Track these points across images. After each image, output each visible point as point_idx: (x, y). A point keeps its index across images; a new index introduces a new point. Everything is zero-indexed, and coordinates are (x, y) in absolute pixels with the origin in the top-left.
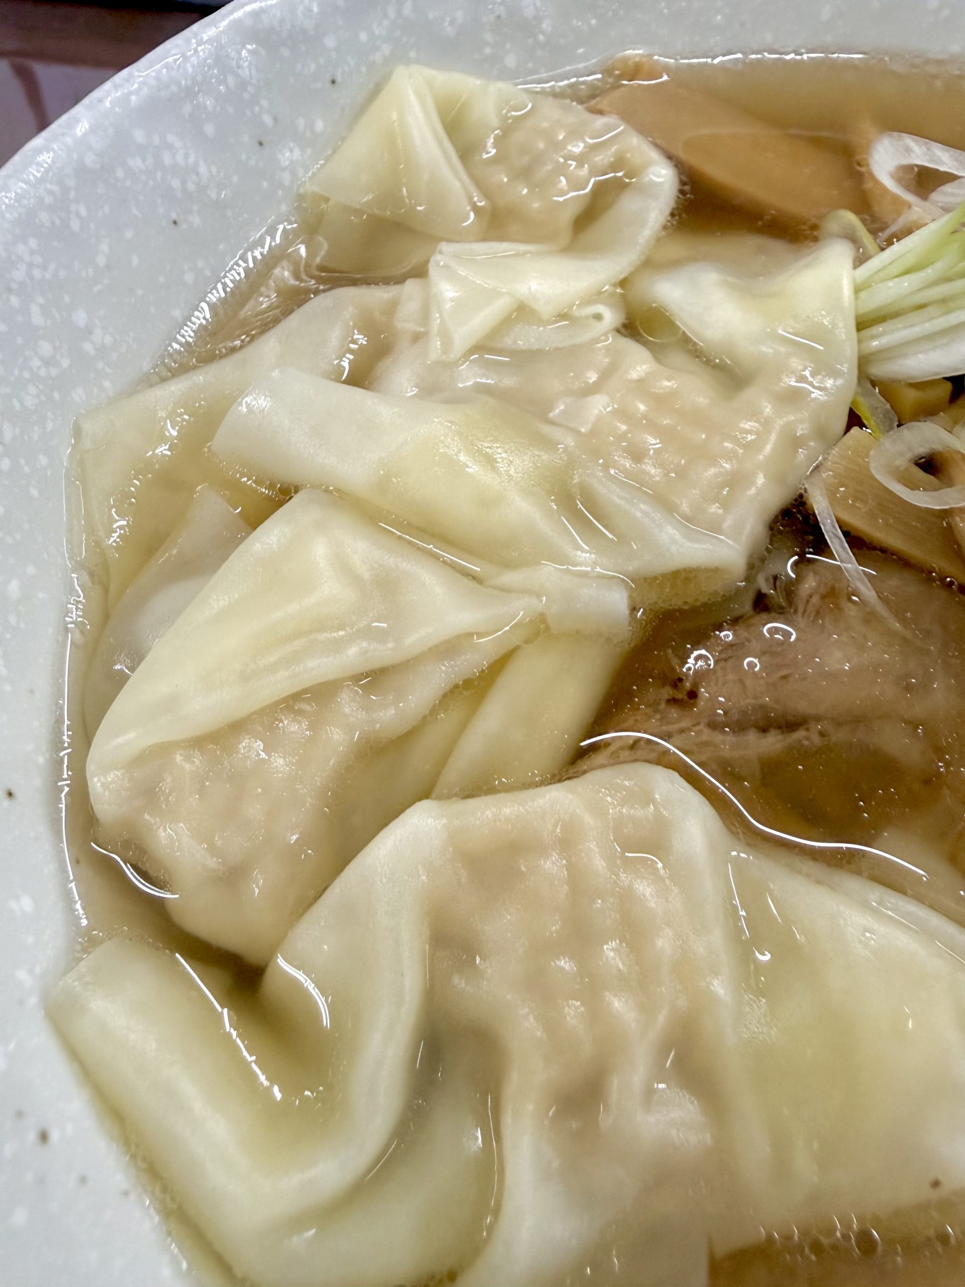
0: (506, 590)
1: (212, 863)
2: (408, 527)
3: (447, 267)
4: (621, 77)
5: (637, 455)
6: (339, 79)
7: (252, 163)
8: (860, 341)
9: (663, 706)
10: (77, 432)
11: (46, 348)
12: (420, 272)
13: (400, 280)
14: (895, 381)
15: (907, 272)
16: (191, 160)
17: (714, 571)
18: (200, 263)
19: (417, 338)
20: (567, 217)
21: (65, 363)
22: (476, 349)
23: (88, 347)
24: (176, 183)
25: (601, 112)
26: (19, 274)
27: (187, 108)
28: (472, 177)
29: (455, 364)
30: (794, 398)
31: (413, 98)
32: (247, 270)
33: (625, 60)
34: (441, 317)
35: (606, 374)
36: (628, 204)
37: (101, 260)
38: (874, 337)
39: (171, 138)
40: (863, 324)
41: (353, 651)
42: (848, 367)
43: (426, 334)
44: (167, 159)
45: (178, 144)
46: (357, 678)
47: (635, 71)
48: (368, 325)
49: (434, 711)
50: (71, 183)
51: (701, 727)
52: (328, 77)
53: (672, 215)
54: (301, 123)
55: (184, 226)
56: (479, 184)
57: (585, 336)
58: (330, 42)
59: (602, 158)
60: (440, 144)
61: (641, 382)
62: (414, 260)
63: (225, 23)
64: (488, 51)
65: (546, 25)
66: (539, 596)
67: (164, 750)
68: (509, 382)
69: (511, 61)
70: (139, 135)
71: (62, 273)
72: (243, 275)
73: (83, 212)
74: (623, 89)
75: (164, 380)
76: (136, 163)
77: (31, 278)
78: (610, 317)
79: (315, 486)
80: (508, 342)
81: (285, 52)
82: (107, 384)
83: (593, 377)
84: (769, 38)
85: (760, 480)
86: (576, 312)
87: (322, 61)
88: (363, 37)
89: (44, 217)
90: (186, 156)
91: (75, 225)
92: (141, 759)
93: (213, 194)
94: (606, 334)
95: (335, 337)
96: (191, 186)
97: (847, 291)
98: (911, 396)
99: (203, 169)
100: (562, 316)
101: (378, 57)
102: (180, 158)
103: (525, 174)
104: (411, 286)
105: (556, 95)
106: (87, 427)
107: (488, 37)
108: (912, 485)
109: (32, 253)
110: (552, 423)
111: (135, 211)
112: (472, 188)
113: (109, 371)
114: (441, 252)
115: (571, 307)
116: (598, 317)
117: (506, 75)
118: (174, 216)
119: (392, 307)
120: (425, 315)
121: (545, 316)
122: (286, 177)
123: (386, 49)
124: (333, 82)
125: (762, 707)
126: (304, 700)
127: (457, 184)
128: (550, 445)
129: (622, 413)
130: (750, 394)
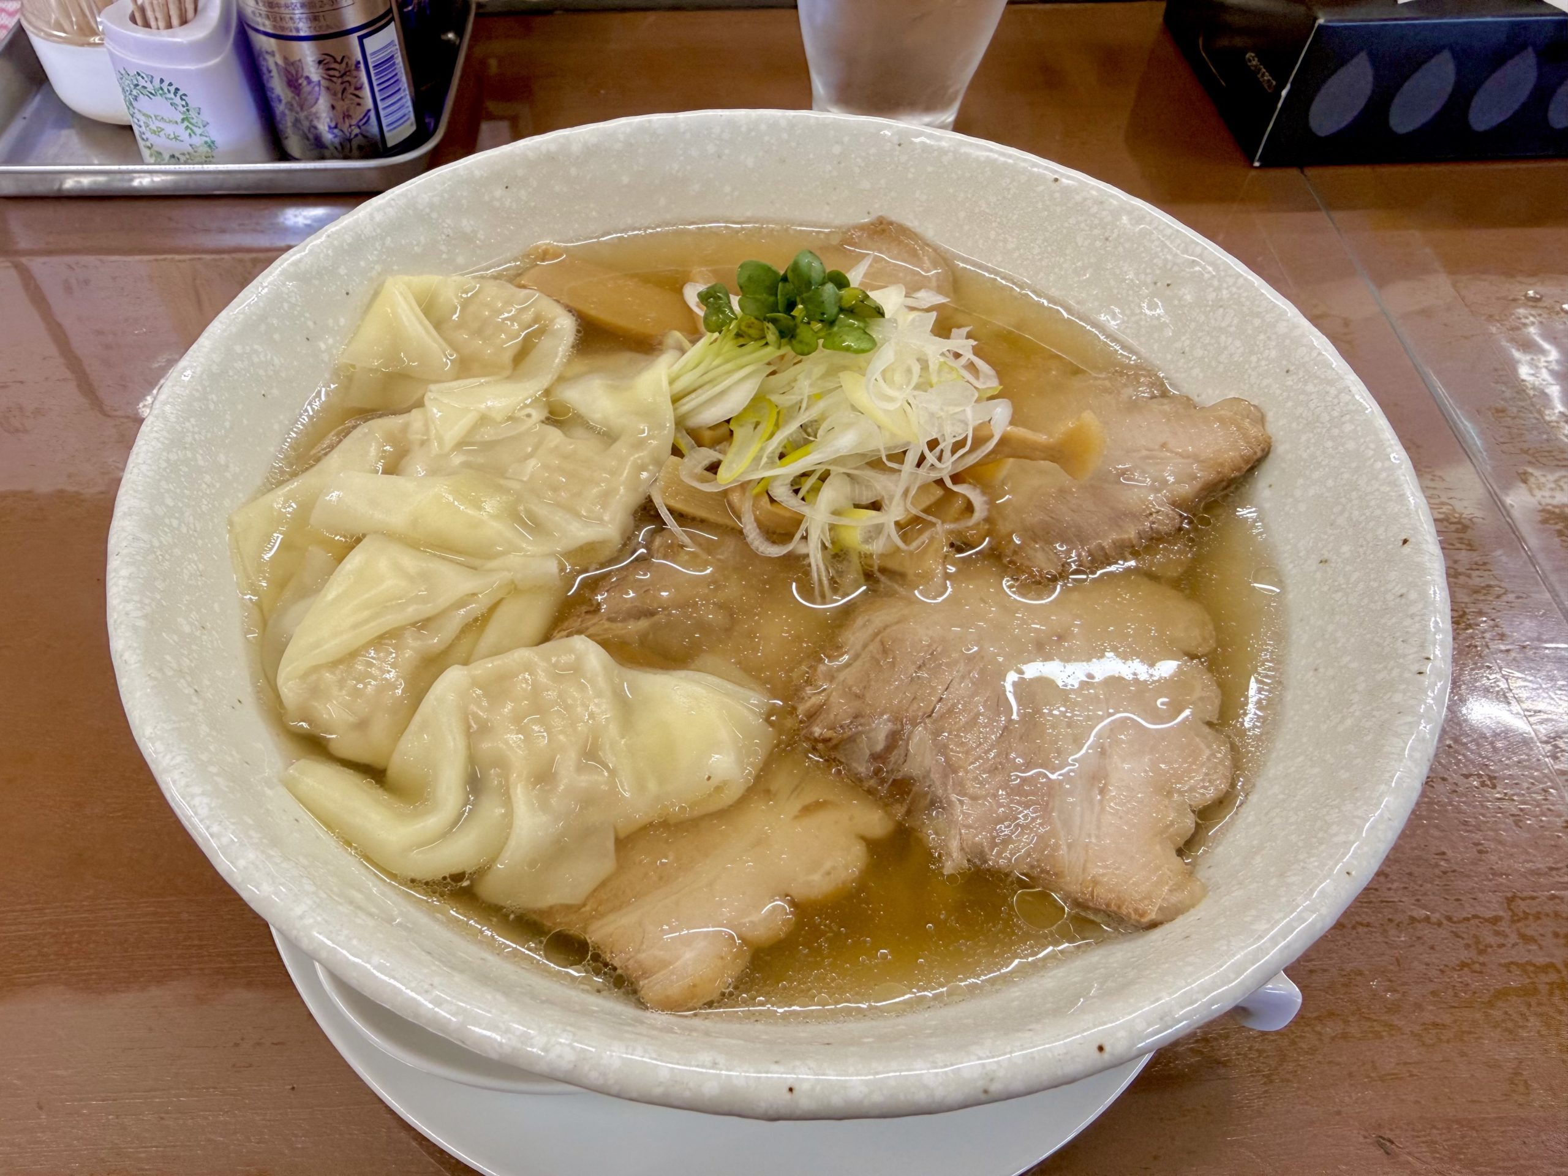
0: (491, 570)
1: (352, 719)
2: (431, 546)
3: (435, 399)
4: (536, 259)
5: (555, 489)
6: (351, 292)
7: (304, 352)
8: (675, 409)
9: (583, 615)
10: (231, 523)
11: (207, 478)
12: (420, 404)
13: (408, 410)
14: (700, 428)
15: (694, 368)
16: (269, 357)
17: (602, 543)
18: (281, 417)
19: (423, 443)
20: (507, 357)
21: (218, 485)
22: (460, 445)
23: (228, 475)
24: (262, 372)
25: (524, 287)
26: (189, 439)
27: (263, 328)
28: (445, 339)
29: (448, 455)
30: (640, 444)
31: (400, 298)
32: (311, 418)
33: (538, 247)
34: (436, 429)
35: (536, 448)
36: (545, 344)
37: (227, 424)
38: (684, 405)
39: (256, 347)
40: (676, 400)
41: (411, 609)
42: (670, 424)
43: (428, 440)
44: (256, 360)
45: (260, 349)
46: (414, 624)
47: (544, 255)
48: (391, 438)
49: (458, 638)
50: (207, 384)
51: (603, 621)
52: (344, 292)
53: (573, 347)
54: (331, 322)
55: (269, 397)
56: (451, 344)
57: (523, 428)
58: (342, 271)
59: (528, 316)
60: (421, 323)
61: (556, 447)
62: (415, 397)
63: (277, 272)
64: (444, 256)
65: (481, 235)
66: (509, 570)
67: (316, 669)
68: (481, 460)
69: (460, 260)
70: (238, 349)
71: (209, 435)
72: (307, 420)
73: (214, 397)
74: (537, 268)
75: (269, 490)
76: (239, 365)
77: (194, 439)
78: (538, 415)
79: (376, 532)
80: (478, 438)
81: (316, 282)
82: (241, 495)
83: (529, 449)
84: (629, 221)
85: (622, 490)
86: (518, 414)
87: (339, 283)
88: (362, 263)
89: (196, 405)
90: (266, 355)
91: (212, 407)
92: (305, 676)
93: (283, 374)
94: (535, 424)
95: (373, 451)
96: (271, 373)
97: (665, 383)
98: (707, 435)
99: (276, 361)
100: (510, 418)
101: (374, 274)
102: (262, 357)
103: (479, 332)
104: (416, 414)
105: (496, 277)
106: (236, 519)
107: (443, 248)
108: (703, 480)
109: (193, 426)
110: (507, 478)
111: (241, 393)
112: (445, 345)
113: (240, 487)
114: (431, 391)
115: (514, 412)
116: (529, 416)
117: (457, 269)
118: (263, 392)
119: (406, 427)
120: (427, 431)
121: (499, 418)
122: (326, 357)
123: (378, 268)
124: (347, 294)
125: (636, 606)
126: (387, 638)
127: (435, 345)
128: (506, 491)
129: (546, 467)
130: (617, 445)
